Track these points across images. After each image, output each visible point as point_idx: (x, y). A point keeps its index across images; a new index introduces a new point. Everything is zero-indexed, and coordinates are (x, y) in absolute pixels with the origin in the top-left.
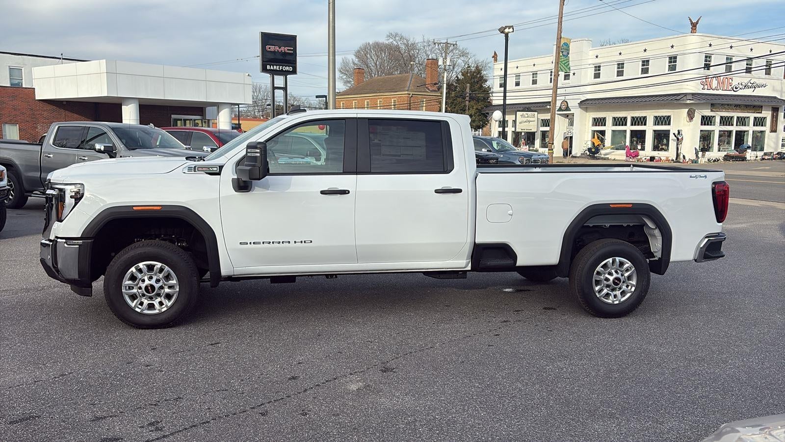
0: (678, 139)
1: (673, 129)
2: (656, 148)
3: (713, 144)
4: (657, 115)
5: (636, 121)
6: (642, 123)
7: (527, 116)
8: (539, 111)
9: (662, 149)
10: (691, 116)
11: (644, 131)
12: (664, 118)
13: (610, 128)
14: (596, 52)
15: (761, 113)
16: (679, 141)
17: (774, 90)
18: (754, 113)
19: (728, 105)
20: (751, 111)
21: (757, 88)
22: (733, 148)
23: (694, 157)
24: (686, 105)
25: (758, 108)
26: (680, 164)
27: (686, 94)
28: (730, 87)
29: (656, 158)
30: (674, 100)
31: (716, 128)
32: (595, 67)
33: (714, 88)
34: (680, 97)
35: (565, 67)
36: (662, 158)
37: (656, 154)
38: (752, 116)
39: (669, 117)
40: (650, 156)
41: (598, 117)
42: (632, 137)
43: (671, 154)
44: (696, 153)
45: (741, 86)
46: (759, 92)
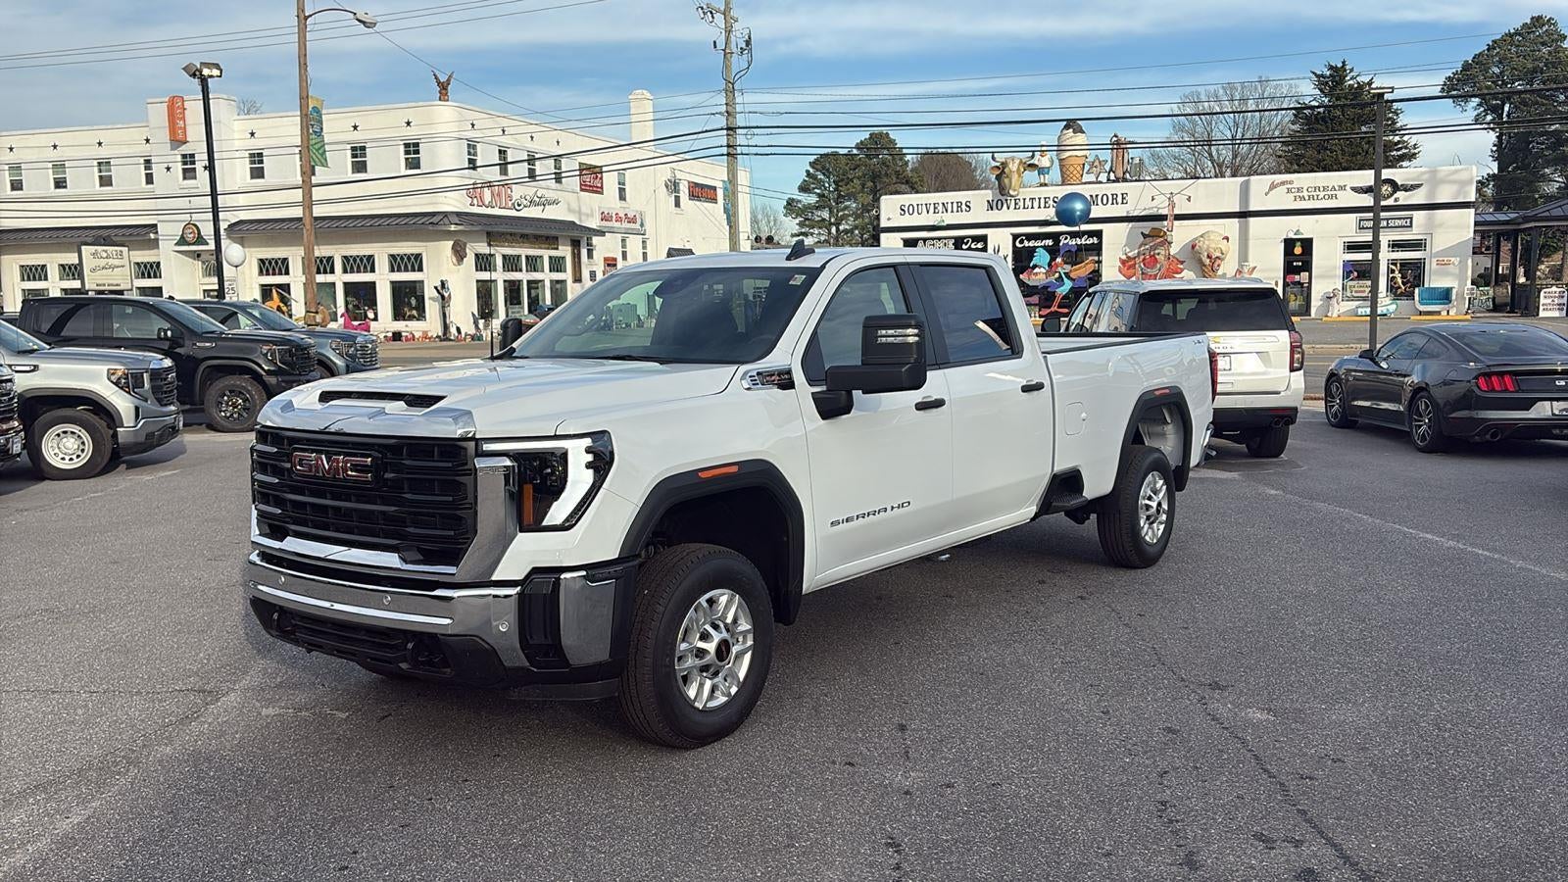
0: (443, 297)
1: (429, 278)
2: (398, 315)
3: (497, 304)
4: (395, 251)
5: (351, 264)
6: (365, 267)
7: (105, 255)
8: (132, 245)
9: (411, 318)
10: (459, 254)
11: (372, 285)
12: (409, 258)
13: (298, 279)
14: (252, 125)
15: (557, 249)
16: (444, 300)
17: (570, 210)
18: (548, 249)
19: (511, 234)
20: (543, 246)
21: (547, 206)
22: (526, 312)
23: (472, 331)
24: (448, 235)
25: (551, 241)
26: (451, 343)
27: (446, 214)
28: (510, 203)
29: (403, 334)
30: (427, 225)
31: (500, 276)
32: (252, 155)
33: (487, 203)
34: (435, 219)
35: (320, 157)
36: (417, 335)
37: (400, 326)
38: (546, 254)
39: (418, 257)
40: (392, 330)
41: (269, 256)
42: (347, 294)
43: (431, 324)
44: (474, 323)
45: (525, 202)
46: (551, 214)
